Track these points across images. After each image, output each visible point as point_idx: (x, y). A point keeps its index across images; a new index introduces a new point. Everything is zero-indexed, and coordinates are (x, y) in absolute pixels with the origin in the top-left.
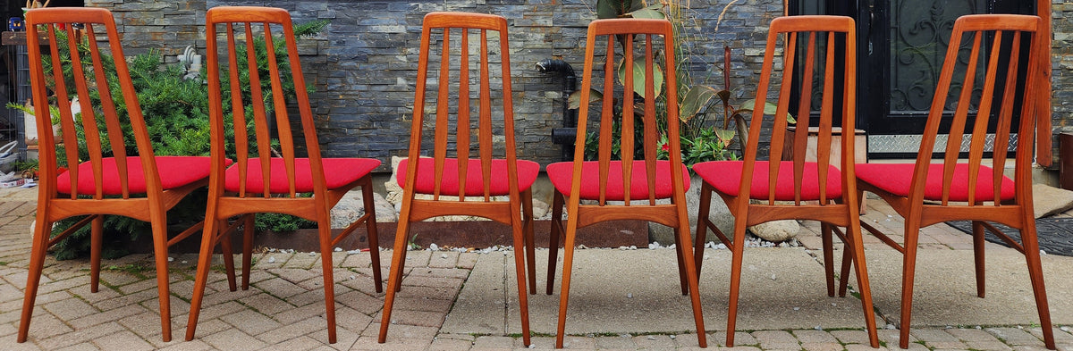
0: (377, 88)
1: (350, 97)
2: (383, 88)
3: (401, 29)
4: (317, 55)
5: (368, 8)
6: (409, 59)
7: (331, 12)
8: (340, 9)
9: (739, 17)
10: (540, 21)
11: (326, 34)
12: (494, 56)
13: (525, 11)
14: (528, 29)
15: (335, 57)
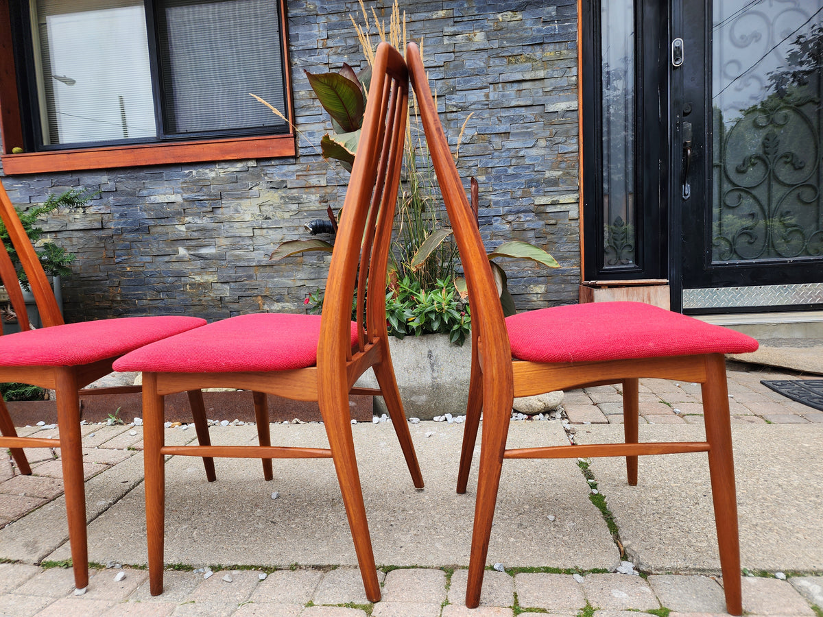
0: (160, 258)
1: (136, 269)
2: (167, 258)
3: (177, 198)
4: (102, 229)
5: (145, 178)
6: (187, 229)
7: (111, 185)
8: (119, 182)
9: (527, 161)
10: (314, 181)
11: (109, 207)
12: (270, 221)
13: (297, 171)
14: (302, 190)
15: (118, 229)
